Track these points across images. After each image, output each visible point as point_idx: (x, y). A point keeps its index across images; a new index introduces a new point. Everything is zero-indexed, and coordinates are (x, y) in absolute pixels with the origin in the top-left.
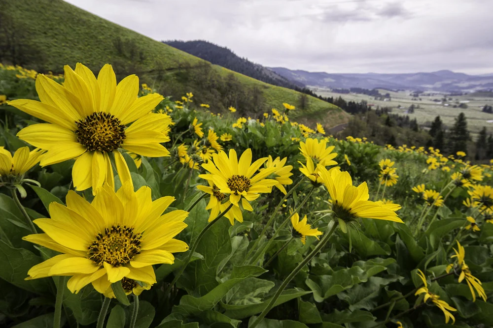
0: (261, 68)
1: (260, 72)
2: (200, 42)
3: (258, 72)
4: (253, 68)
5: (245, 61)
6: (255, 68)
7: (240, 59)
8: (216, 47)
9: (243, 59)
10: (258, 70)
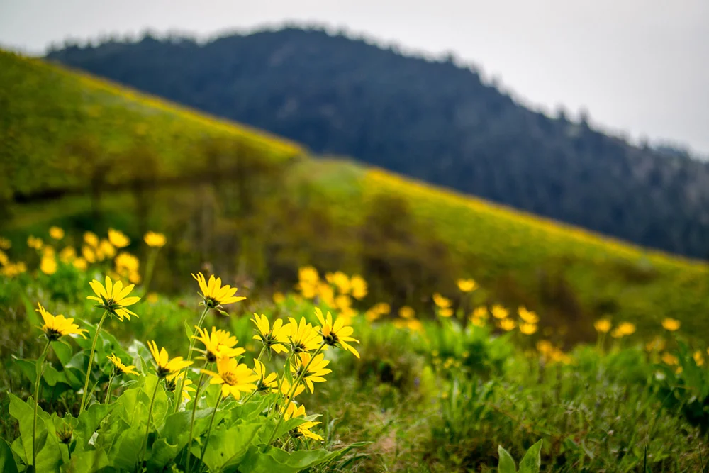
0: (676, 165)
1: (675, 194)
2: (290, 35)
3: (657, 195)
4: (627, 170)
5: (573, 133)
6: (641, 172)
7: (540, 118)
8: (390, 58)
9: (563, 120)
10: (655, 178)
